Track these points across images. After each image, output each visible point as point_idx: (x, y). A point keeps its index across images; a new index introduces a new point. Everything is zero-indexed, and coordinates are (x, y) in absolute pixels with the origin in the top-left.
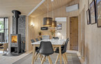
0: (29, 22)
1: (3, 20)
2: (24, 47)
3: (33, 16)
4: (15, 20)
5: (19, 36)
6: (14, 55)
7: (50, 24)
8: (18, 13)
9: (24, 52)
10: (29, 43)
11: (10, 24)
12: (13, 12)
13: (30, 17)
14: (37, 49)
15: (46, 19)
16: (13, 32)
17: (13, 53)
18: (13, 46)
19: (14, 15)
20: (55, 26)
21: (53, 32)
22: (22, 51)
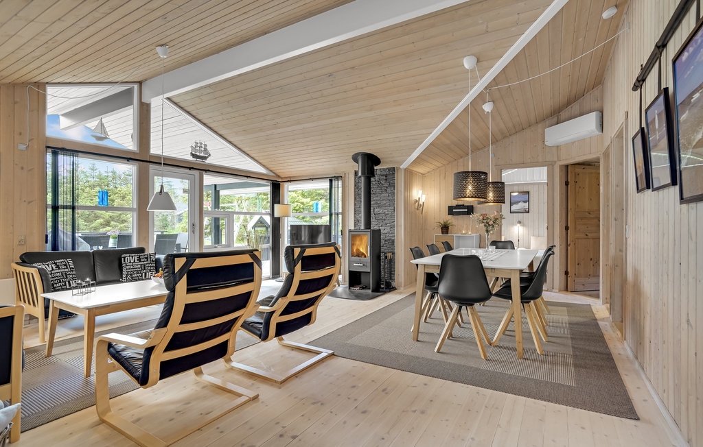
0: (408, 187)
1: (326, 184)
2: (391, 272)
3: (420, 169)
4: (362, 185)
5: (376, 236)
6: (358, 297)
7: (480, 194)
8: (370, 161)
9: (390, 288)
10: (407, 262)
11: (347, 199)
12: (355, 159)
13: (409, 173)
14: (431, 281)
15: (463, 176)
16: (357, 222)
17: (357, 289)
18: (357, 267)
19: (358, 167)
20: (500, 199)
21: (491, 224)
22: (382, 285)
